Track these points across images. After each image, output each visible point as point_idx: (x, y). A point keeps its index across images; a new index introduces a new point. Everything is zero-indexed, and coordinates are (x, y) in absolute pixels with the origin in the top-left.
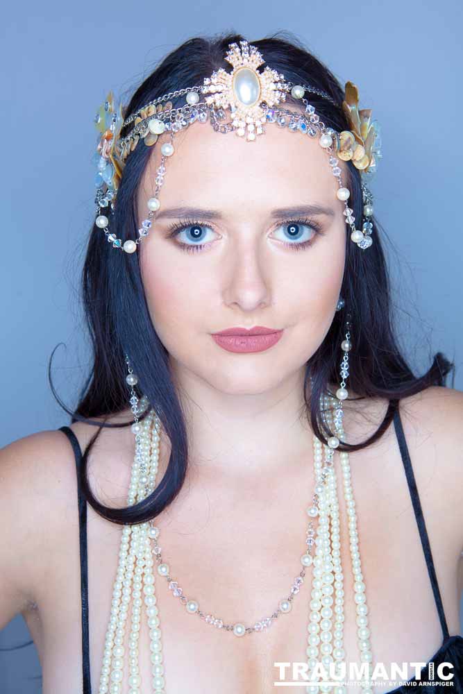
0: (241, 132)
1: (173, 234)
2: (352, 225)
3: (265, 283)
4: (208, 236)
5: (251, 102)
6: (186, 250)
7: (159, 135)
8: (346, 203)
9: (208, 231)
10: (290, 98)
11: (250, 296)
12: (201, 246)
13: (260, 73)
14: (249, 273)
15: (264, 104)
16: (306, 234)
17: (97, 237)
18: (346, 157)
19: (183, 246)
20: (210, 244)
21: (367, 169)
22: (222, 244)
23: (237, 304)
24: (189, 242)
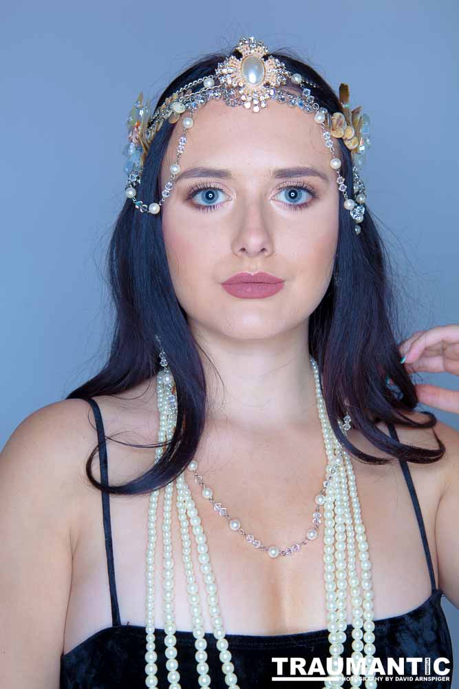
0: (248, 105)
1: (190, 196)
2: (345, 193)
4: (221, 198)
5: (257, 82)
6: (201, 210)
7: (181, 114)
8: (338, 172)
9: (220, 193)
10: (289, 83)
12: (214, 206)
13: (265, 60)
15: (267, 85)
16: (304, 197)
18: (339, 134)
19: (198, 207)
20: (221, 204)
21: (356, 149)
22: (232, 203)
23: (243, 250)
24: (204, 203)
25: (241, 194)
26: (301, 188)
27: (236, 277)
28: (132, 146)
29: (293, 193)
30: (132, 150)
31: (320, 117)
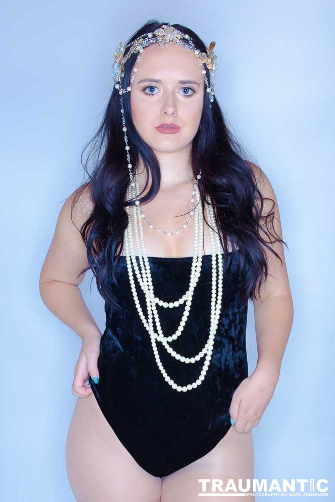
1: (144, 89)
3: (175, 106)
4: (156, 91)
9: (156, 89)
11: (170, 110)
12: (154, 94)
14: (170, 102)
16: (190, 92)
17: (116, 92)
18: (204, 62)
19: (147, 94)
20: (157, 93)
21: (212, 69)
22: (161, 93)
23: (165, 113)
24: (149, 93)
25: (165, 90)
26: (189, 88)
27: (161, 125)
28: (116, 64)
29: (186, 90)
30: (116, 67)
31: (197, 52)
